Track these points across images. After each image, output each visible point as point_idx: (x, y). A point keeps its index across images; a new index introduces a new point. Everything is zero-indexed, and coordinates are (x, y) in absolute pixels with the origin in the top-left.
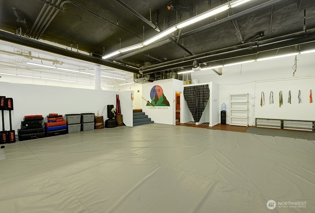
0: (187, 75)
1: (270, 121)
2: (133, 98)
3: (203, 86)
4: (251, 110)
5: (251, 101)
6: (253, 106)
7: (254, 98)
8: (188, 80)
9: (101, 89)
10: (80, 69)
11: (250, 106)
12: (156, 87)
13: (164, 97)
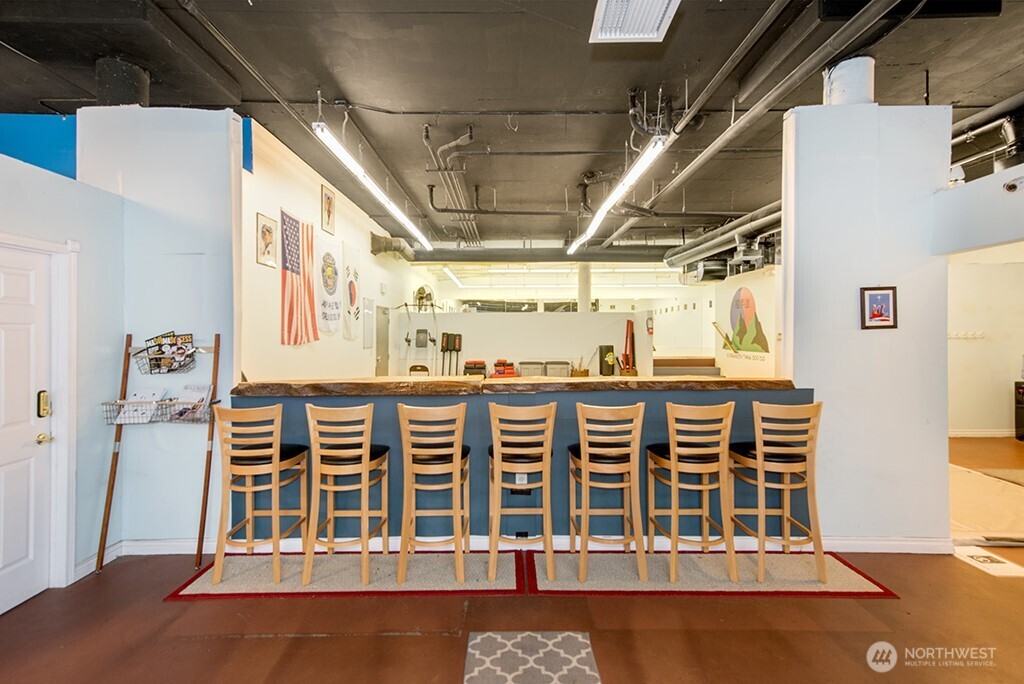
2: (651, 329)
12: (742, 291)
13: (758, 325)
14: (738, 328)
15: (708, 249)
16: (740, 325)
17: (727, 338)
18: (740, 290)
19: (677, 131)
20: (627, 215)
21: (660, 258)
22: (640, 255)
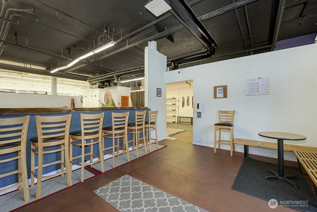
0: (136, 82)
1: (188, 119)
2: (82, 101)
3: (142, 91)
4: (177, 110)
5: (177, 104)
6: (178, 107)
7: (179, 101)
8: (137, 86)
9: (57, 94)
10: (44, 78)
11: (177, 107)
12: (108, 92)
13: (113, 101)
14: (106, 102)
15: (99, 80)
16: (107, 101)
17: (103, 104)
18: (107, 91)
19: (117, 42)
20: (85, 63)
21: (86, 80)
22: (77, 78)
